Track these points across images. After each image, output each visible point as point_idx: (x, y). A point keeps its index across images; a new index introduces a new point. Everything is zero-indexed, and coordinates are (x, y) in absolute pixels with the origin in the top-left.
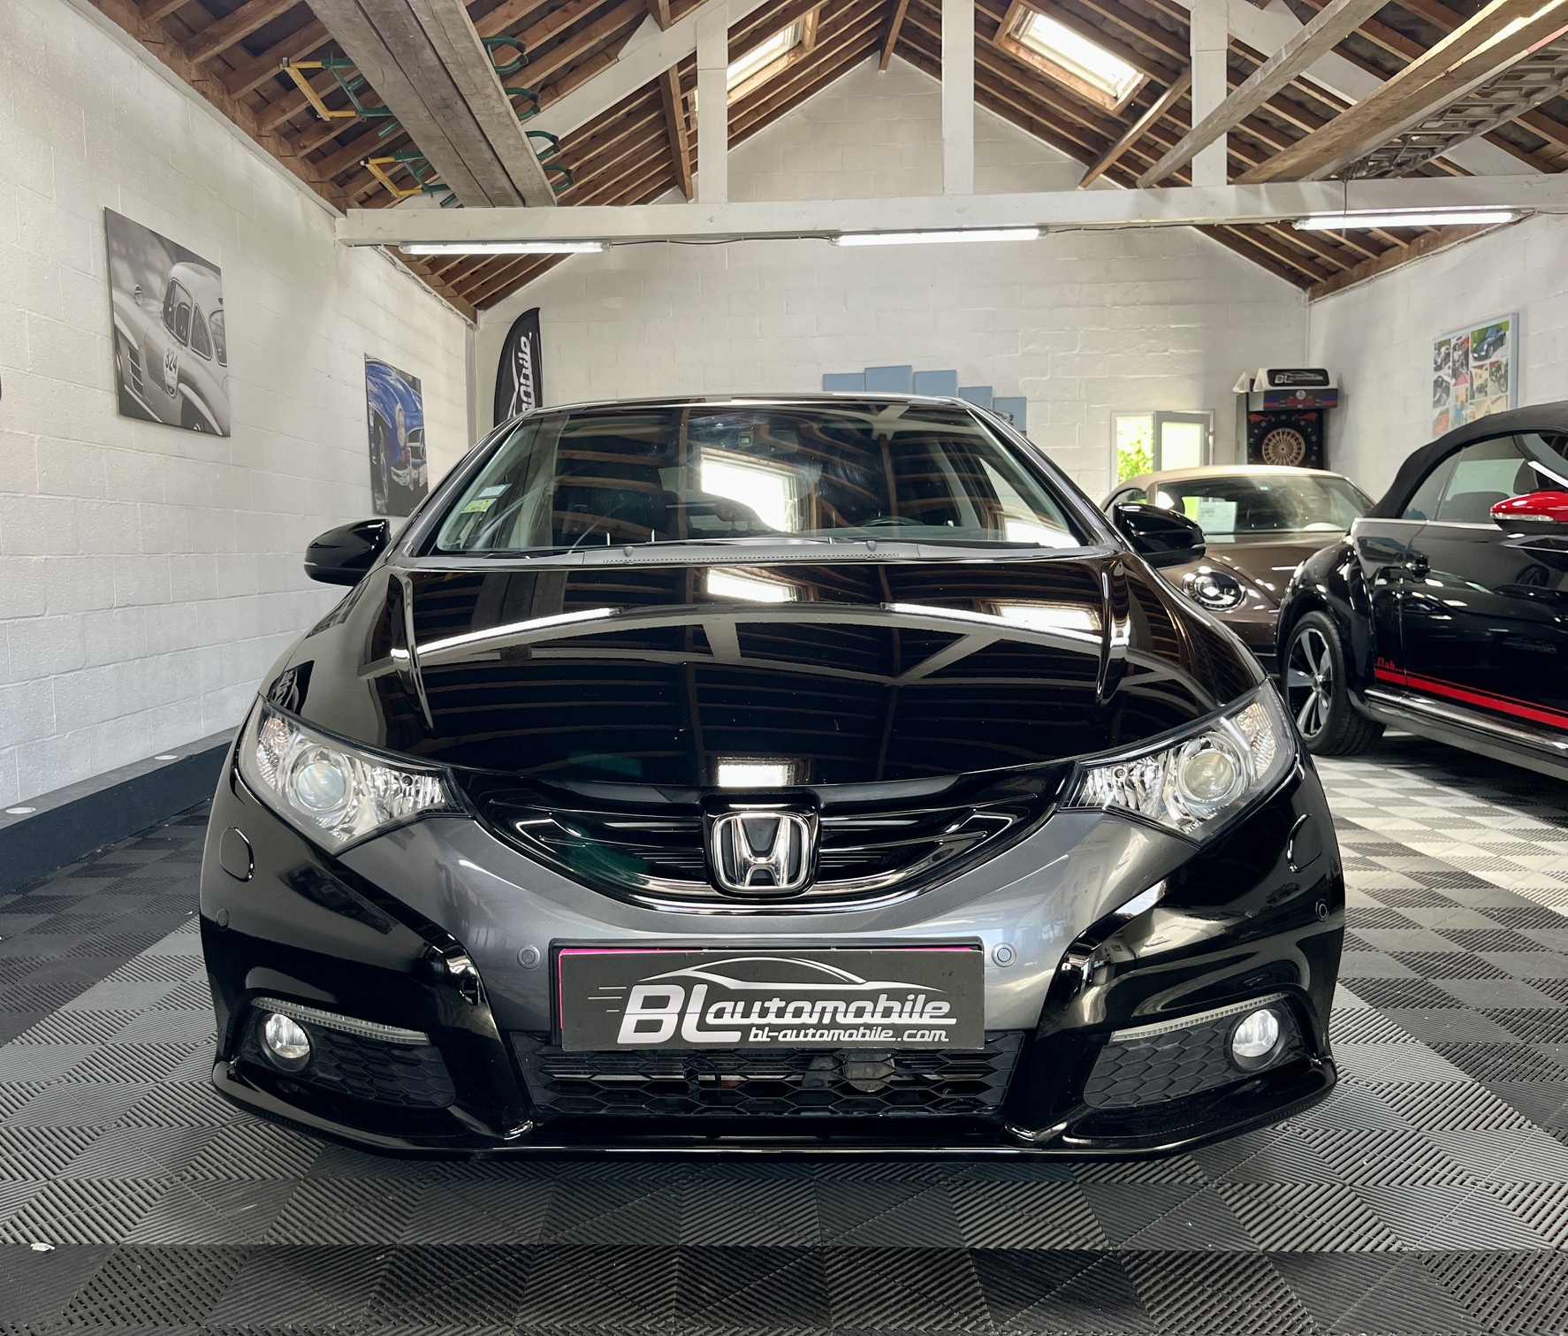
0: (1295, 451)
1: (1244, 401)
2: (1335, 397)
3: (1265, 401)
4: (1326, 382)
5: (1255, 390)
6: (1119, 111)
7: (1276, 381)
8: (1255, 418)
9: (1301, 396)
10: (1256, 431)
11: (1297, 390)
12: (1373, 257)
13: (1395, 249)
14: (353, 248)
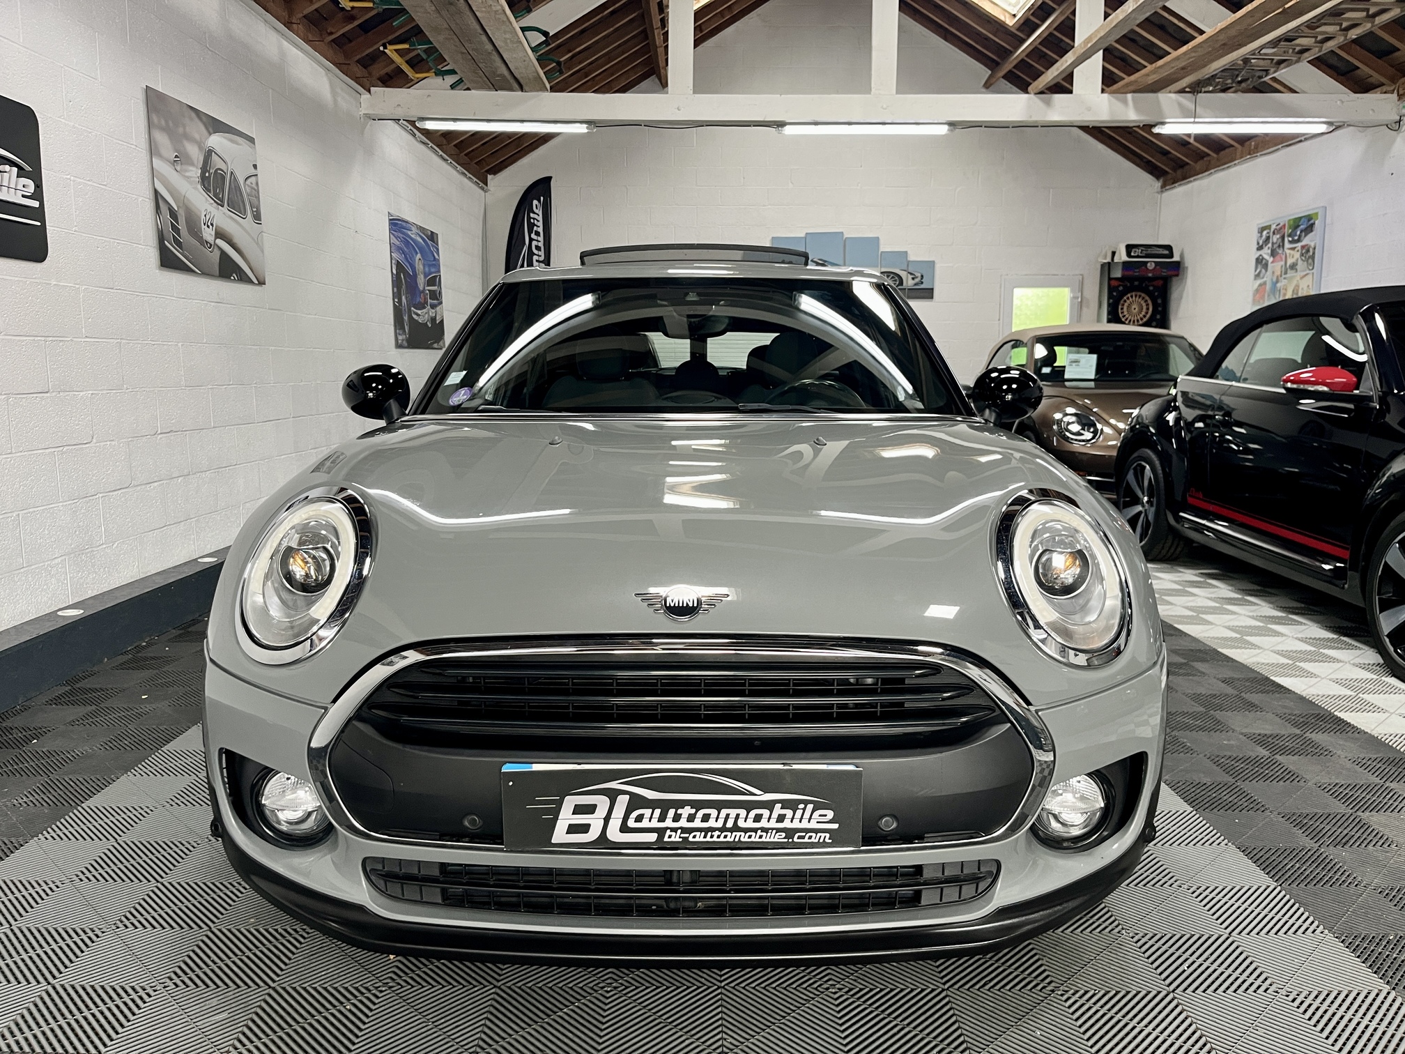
0: (1144, 310)
1: (1106, 268)
2: (1177, 269)
3: (1123, 270)
4: (1171, 256)
5: (1116, 260)
6: (1017, 26)
7: (1132, 254)
8: (1114, 283)
9: (1151, 266)
10: (1115, 294)
11: (1148, 262)
12: (1215, 155)
13: (1232, 149)
14: (377, 121)
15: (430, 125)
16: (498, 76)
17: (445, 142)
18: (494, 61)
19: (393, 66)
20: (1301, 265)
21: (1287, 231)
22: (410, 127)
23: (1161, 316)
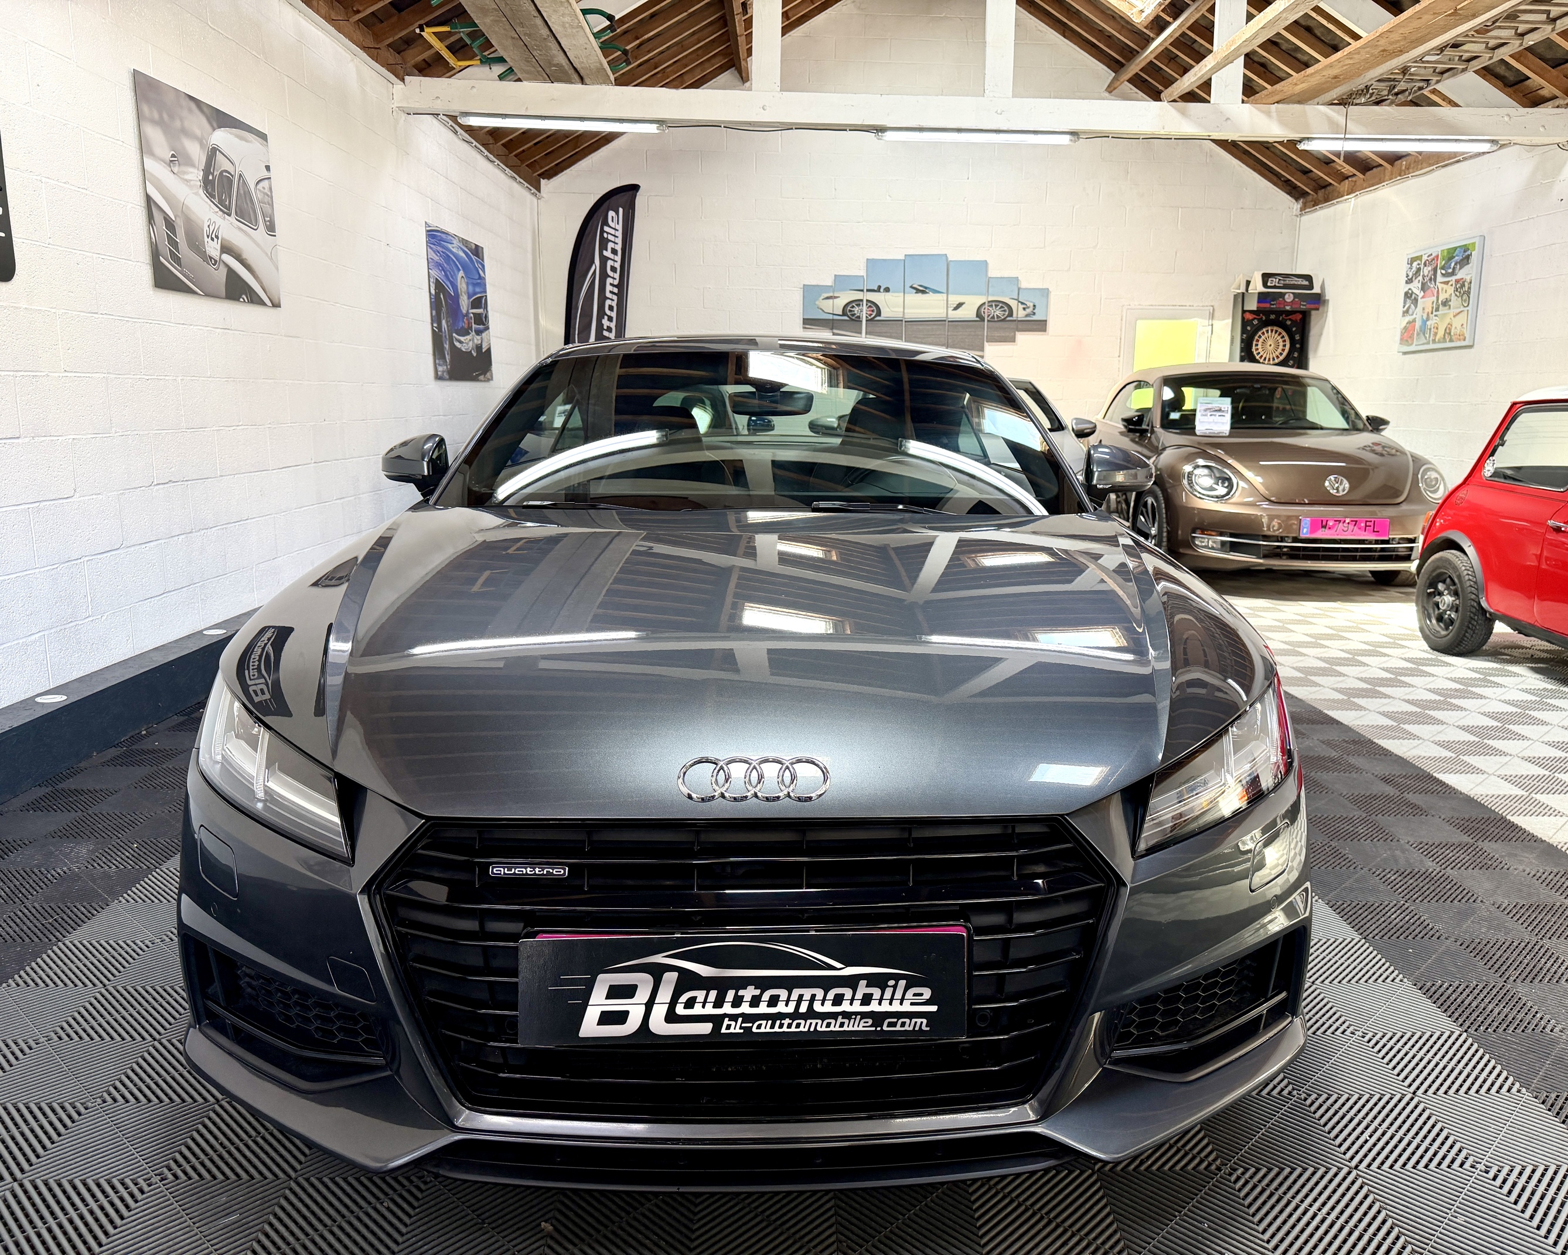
0: (1281, 347)
1: (1240, 300)
2: (1319, 300)
3: (1258, 302)
4: (1311, 287)
5: (1250, 291)
6: (1145, 23)
7: (1269, 284)
8: (1248, 316)
9: (1289, 298)
10: (1249, 328)
11: (1285, 294)
12: (1361, 176)
13: (1379, 168)
14: (412, 116)
15: (474, 122)
16: (555, 66)
17: (492, 141)
18: (550, 49)
19: (431, 52)
20: (1455, 302)
21: (1441, 263)
22: (451, 123)
23: (1299, 354)
